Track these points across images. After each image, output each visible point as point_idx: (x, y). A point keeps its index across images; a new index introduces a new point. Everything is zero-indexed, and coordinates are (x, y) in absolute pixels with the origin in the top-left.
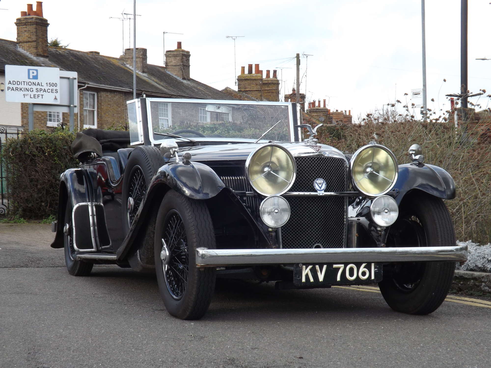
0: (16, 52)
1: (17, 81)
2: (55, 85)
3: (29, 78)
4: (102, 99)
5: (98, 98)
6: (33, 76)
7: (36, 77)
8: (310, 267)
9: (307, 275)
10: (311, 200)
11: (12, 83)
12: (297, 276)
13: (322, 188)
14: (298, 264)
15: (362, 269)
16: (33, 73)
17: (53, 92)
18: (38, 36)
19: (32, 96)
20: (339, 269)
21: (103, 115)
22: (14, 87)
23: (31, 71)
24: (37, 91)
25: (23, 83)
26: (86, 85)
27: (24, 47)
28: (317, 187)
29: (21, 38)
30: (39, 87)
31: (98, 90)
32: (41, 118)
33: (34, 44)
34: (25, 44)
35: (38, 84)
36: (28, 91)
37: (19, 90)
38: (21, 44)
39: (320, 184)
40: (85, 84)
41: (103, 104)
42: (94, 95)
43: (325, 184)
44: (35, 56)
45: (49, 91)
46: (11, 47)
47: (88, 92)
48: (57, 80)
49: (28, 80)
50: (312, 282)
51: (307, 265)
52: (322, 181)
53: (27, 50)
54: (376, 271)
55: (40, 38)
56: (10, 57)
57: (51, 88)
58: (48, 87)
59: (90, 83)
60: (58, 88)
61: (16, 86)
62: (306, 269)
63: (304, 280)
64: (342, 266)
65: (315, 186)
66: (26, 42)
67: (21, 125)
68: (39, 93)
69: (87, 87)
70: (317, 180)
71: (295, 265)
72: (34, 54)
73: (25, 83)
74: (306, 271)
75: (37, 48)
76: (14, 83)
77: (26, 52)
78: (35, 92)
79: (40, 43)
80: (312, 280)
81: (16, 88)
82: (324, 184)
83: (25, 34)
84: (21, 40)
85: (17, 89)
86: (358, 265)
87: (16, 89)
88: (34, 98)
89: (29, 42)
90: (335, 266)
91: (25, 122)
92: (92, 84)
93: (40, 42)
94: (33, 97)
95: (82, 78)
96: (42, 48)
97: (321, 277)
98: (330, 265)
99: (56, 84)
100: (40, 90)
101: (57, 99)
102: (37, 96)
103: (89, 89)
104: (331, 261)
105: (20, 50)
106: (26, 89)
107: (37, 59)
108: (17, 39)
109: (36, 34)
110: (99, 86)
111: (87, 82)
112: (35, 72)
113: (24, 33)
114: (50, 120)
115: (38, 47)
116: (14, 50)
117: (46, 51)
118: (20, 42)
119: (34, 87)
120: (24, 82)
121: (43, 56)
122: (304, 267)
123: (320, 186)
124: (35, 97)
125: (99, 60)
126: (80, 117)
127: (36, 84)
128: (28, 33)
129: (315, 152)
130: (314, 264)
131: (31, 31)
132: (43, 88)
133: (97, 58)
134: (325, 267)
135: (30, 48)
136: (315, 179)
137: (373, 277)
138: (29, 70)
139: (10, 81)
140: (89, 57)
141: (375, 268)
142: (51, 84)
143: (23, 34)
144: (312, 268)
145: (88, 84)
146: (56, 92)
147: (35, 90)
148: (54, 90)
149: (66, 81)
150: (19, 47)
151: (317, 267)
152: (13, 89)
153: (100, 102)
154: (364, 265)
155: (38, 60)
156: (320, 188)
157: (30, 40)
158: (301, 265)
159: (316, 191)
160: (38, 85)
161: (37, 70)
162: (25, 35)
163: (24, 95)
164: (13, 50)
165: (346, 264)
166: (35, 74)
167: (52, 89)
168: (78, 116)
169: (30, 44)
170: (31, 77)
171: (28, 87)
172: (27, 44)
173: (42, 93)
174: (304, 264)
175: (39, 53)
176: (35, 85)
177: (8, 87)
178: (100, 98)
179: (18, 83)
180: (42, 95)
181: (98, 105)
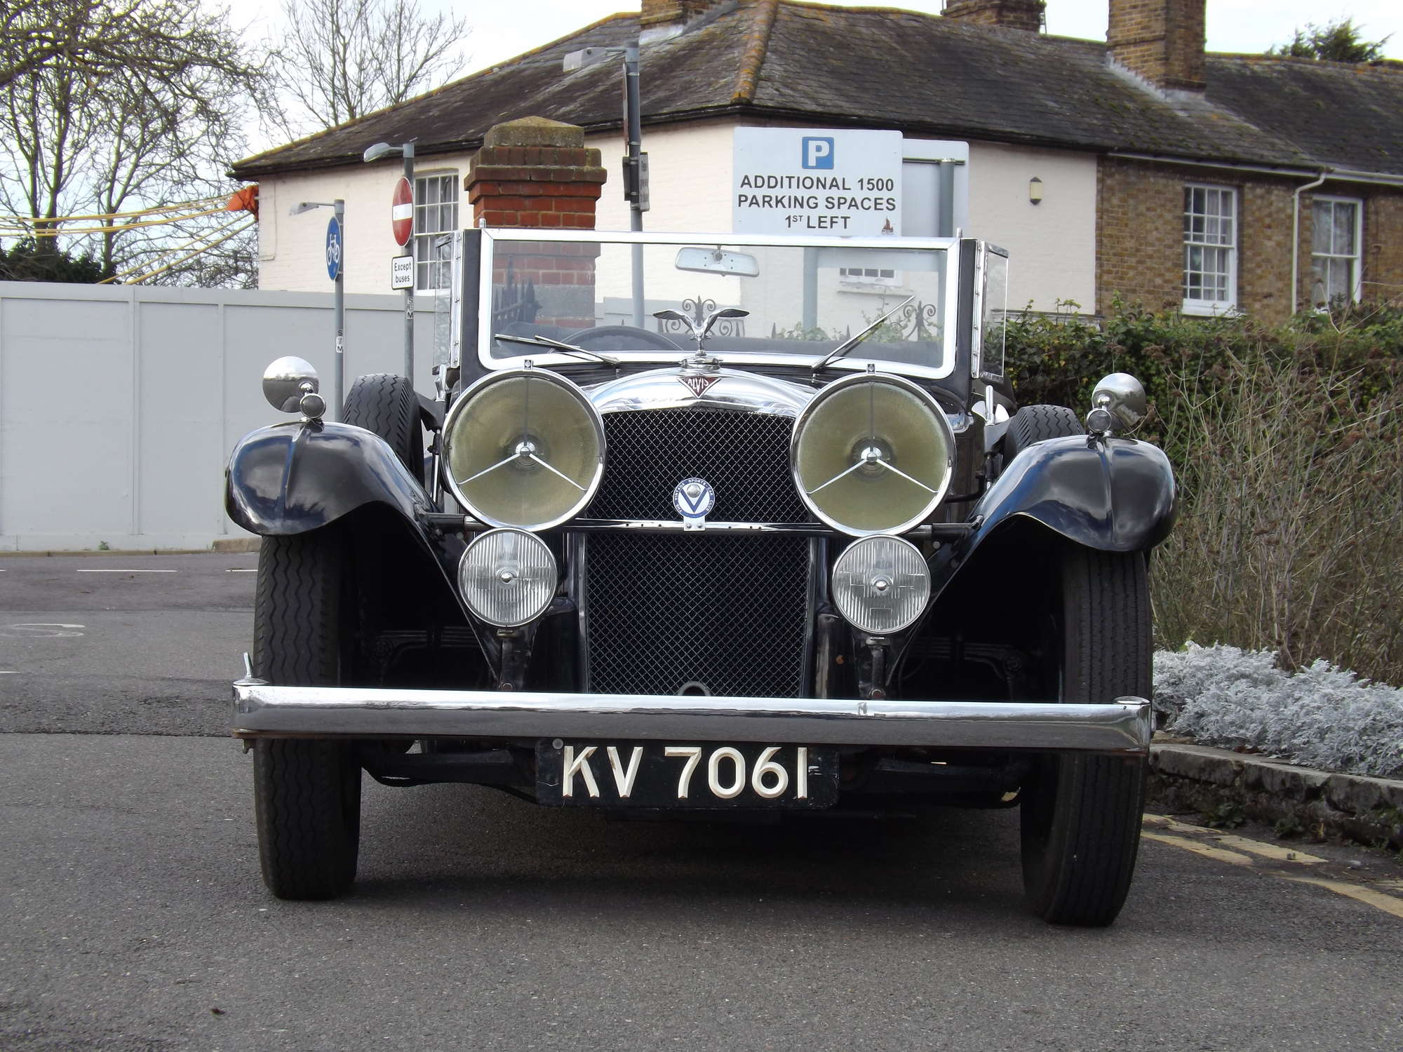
0: (1102, 76)
1: (769, 177)
2: (888, 185)
3: (805, 165)
4: (1382, 219)
5: (1365, 218)
6: (818, 159)
7: (826, 163)
8: (589, 750)
9: (578, 777)
10: (674, 545)
11: (753, 184)
12: (548, 777)
13: (699, 511)
14: (548, 741)
15: (763, 763)
16: (819, 149)
17: (878, 207)
18: (1171, 20)
19: (814, 222)
20: (683, 760)
21: (1384, 275)
22: (760, 193)
23: (812, 145)
24: (830, 206)
25: (786, 181)
26: (1323, 177)
27: (1129, 59)
28: (682, 504)
29: (1121, 32)
30: (835, 193)
31: (1366, 192)
32: (1161, 287)
33: (1159, 47)
34: (1132, 49)
35: (834, 184)
36: (802, 206)
37: (773, 203)
38: (1118, 50)
39: (694, 495)
40: (1320, 173)
41: (1382, 237)
42: (1353, 207)
43: (711, 498)
44: (1161, 87)
45: (866, 204)
46: (1088, 63)
47: (1333, 200)
48: (894, 171)
49: (803, 173)
50: (594, 797)
51: (578, 744)
52: (703, 488)
53: (1136, 68)
54: (813, 771)
55: (1180, 27)
56: (1076, 93)
57: (875, 194)
58: (866, 193)
59: (1338, 169)
60: (896, 194)
61: (765, 191)
62: (575, 757)
63: (567, 790)
64: (694, 753)
65: (677, 502)
66: (1136, 43)
67: (1092, 312)
68: (835, 212)
69: (1326, 181)
70: (686, 483)
71: (539, 742)
72: (1158, 81)
73: (794, 182)
74: (575, 764)
75: (1167, 59)
76: (760, 182)
77: (1132, 74)
78: (822, 210)
79: (1180, 44)
80: (594, 791)
81: (764, 197)
82: (707, 497)
83: (1134, 16)
84: (1119, 39)
85: (767, 201)
86: (751, 752)
87: (764, 202)
88: (820, 227)
89: (1143, 41)
90: (670, 751)
91: (1108, 302)
92: (1342, 173)
93: (1179, 41)
94: (817, 225)
95: (1311, 154)
96: (1185, 60)
97: (624, 784)
98: (653, 747)
99: (890, 183)
100: (839, 204)
101: (892, 230)
102: (828, 220)
103: (1331, 187)
104: (659, 736)
105: (1116, 69)
106: (796, 199)
107: (1167, 96)
108: (1108, 33)
109: (1167, 13)
110: (1371, 178)
111: (1323, 165)
112: (825, 146)
113: (1130, 13)
114: (1195, 294)
115: (1173, 57)
116: (1096, 70)
117: (1197, 68)
118: (1116, 45)
119: (822, 194)
120: (790, 178)
121: (1188, 86)
122: (569, 750)
123: (694, 501)
124: (822, 225)
125: (1394, 89)
126: (1300, 281)
127: (828, 185)
128: (1141, 12)
129: (691, 395)
130: (602, 744)
131: (1152, 7)
132: (848, 195)
133: (1386, 83)
134: (637, 752)
135: (1146, 61)
136: (680, 479)
137: (802, 792)
138: (806, 141)
139: (746, 177)
140: (1359, 80)
141: (810, 762)
142: (875, 182)
143: (1127, 17)
144: (595, 753)
145: (1330, 172)
146: (891, 207)
147: (822, 203)
148: (884, 202)
149: (928, 172)
150: (1112, 59)
151: (612, 752)
152: (754, 202)
153: (1374, 231)
154: (769, 751)
155: (1169, 100)
156: (694, 508)
157: (1147, 35)
158: (558, 745)
159: (679, 518)
160: (832, 186)
161: (830, 141)
162: (1131, 20)
163: (789, 218)
164: (1093, 70)
165: (708, 747)
166: (825, 152)
167: (876, 199)
168: (1290, 279)
169: (1145, 47)
170: (812, 162)
171: (801, 193)
172: (1139, 49)
173: (844, 210)
174: (568, 741)
175: (1172, 77)
176: (824, 187)
177: (740, 196)
178: (1373, 218)
179: (772, 183)
180: (845, 218)
181: (1365, 241)
